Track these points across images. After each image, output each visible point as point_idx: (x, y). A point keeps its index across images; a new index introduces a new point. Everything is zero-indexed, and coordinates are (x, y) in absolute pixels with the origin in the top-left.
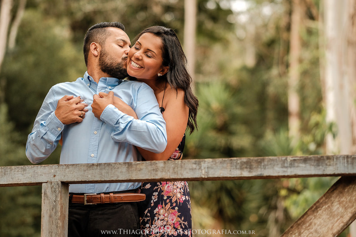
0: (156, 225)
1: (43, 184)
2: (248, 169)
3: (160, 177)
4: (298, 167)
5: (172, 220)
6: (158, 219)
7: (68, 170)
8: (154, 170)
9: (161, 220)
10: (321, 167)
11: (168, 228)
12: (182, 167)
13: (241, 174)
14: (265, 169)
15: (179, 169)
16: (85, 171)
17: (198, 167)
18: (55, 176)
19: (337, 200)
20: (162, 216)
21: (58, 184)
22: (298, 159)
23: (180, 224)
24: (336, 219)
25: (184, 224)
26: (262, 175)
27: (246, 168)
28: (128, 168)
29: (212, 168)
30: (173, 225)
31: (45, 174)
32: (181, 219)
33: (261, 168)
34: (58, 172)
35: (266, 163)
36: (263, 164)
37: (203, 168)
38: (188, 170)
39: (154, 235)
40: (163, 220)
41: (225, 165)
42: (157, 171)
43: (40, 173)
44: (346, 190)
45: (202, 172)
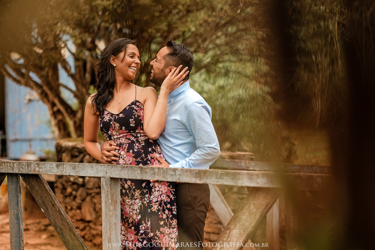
0: (155, 196)
1: (102, 178)
2: (199, 178)
3: (157, 179)
4: (224, 178)
5: (165, 189)
6: (155, 190)
7: (112, 169)
8: (153, 173)
9: (157, 191)
10: (235, 180)
11: (163, 196)
12: (167, 173)
13: (196, 181)
14: (207, 178)
15: (166, 174)
16: (120, 171)
17: (174, 174)
18: (107, 173)
19: (252, 202)
20: (157, 187)
21: (108, 179)
22: (223, 173)
23: (171, 192)
24: (252, 217)
25: (173, 191)
26: (206, 183)
27: (198, 177)
28: (141, 170)
29: (181, 175)
30: (166, 194)
31: (102, 171)
32: (170, 188)
33: (206, 178)
34: (108, 170)
35: (208, 174)
36: (206, 175)
37: (177, 175)
38: (170, 176)
39: (154, 204)
40: (159, 191)
41: (187, 174)
42: (155, 175)
43: (99, 170)
44: (257, 196)
45: (176, 178)
